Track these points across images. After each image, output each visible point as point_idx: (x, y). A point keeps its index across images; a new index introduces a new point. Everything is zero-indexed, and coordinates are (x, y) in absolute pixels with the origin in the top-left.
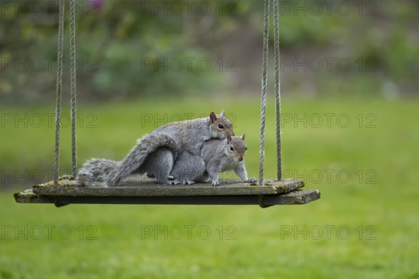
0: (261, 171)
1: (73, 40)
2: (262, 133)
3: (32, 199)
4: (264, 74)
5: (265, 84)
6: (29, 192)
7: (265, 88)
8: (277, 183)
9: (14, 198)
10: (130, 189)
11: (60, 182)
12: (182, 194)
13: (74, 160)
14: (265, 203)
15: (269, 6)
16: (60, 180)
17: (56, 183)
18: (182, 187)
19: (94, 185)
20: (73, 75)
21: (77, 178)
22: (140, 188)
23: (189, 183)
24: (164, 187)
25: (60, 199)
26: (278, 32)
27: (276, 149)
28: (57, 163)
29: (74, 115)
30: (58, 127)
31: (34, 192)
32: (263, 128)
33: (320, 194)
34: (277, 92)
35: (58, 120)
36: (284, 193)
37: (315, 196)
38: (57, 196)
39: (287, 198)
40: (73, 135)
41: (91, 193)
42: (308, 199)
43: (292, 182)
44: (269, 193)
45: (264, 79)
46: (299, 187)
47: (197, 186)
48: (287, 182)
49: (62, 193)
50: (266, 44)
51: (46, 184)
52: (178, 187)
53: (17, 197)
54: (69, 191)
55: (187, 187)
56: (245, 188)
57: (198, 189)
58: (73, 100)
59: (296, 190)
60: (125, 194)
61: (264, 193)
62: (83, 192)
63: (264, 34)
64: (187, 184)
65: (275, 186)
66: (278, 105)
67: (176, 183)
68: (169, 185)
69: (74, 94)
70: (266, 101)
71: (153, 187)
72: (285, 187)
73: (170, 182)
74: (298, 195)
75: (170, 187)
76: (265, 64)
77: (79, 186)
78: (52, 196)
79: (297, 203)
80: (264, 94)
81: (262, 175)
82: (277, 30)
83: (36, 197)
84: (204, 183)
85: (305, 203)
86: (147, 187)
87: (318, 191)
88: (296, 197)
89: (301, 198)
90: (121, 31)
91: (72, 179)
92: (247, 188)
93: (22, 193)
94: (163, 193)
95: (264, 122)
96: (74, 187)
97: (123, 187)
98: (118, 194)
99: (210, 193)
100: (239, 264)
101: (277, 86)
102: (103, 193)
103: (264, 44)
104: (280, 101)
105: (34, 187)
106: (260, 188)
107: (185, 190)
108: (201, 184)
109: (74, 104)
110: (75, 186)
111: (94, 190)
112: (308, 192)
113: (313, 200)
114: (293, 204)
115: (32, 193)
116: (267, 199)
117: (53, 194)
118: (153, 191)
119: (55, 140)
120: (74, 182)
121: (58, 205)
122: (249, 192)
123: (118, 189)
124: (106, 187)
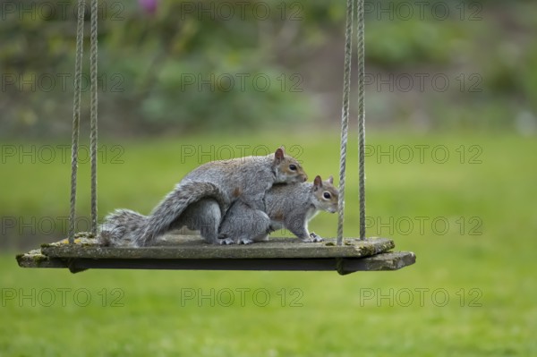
0: (340, 227)
1: (94, 56)
2: (342, 178)
3: (40, 262)
4: (346, 102)
5: (346, 114)
6: (36, 253)
7: (346, 120)
8: (361, 242)
9: (16, 261)
10: (169, 250)
11: (76, 241)
12: (237, 256)
13: (94, 212)
14: (345, 269)
15: (352, 14)
16: (76, 238)
17: (71, 241)
18: (237, 248)
19: (120, 244)
20: (94, 101)
21: (98, 235)
22: (181, 249)
23: (246, 242)
24: (213, 247)
25: (77, 262)
26: (363, 47)
27: (359, 199)
28: (73, 216)
29: (94, 154)
30: (74, 169)
31: (43, 253)
32: (343, 171)
33: (415, 257)
34: (361, 124)
35: (75, 159)
36: (369, 256)
37: (409, 260)
38: (73, 259)
39: (373, 262)
40: (93, 180)
41: (118, 255)
42: (401, 263)
43: (379, 242)
44: (351, 255)
45: (346, 108)
46: (388, 248)
47: (255, 247)
48: (372, 241)
49: (79, 254)
50: (348, 62)
51: (59, 243)
52: (232, 247)
53: (20, 259)
54: (89, 252)
55: (243, 247)
56: (319, 249)
57: (257, 250)
58: (94, 134)
59: (384, 252)
60: (162, 256)
61: (344, 255)
62: (107, 253)
63: (346, 49)
64: (242, 243)
65: (359, 246)
66: (362, 142)
67: (228, 242)
68: (219, 244)
69: (94, 127)
70: (347, 137)
71: (199, 247)
72: (371, 247)
73: (221, 241)
74: (388, 258)
75: (222, 248)
76: (347, 88)
77: (101, 246)
78: (67, 259)
79: (387, 268)
80: (345, 127)
81: (342, 232)
82: (362, 44)
83: (46, 259)
84: (265, 242)
85: (397, 269)
86: (191, 247)
87: (412, 253)
88: (385, 261)
89: (392, 262)
90: (179, 45)
91: (91, 237)
92: (323, 249)
93: (26, 255)
94: (211, 255)
95: (344, 164)
96: (95, 247)
97: (160, 248)
98: (152, 255)
99: (273, 255)
100: (330, 348)
101: (362, 117)
102: (134, 255)
103: (346, 62)
104: (364, 136)
105: (43, 247)
106: (339, 248)
107: (240, 250)
108: (261, 244)
109: (95, 139)
110: (97, 245)
111: (122, 250)
112: (401, 255)
113: (406, 265)
114: (382, 270)
115: (40, 255)
116: (347, 263)
117: (68, 255)
118: (199, 252)
119: (70, 186)
120: (94, 241)
121: (74, 270)
122: (324, 254)
123: (153, 250)
124: (136, 247)
